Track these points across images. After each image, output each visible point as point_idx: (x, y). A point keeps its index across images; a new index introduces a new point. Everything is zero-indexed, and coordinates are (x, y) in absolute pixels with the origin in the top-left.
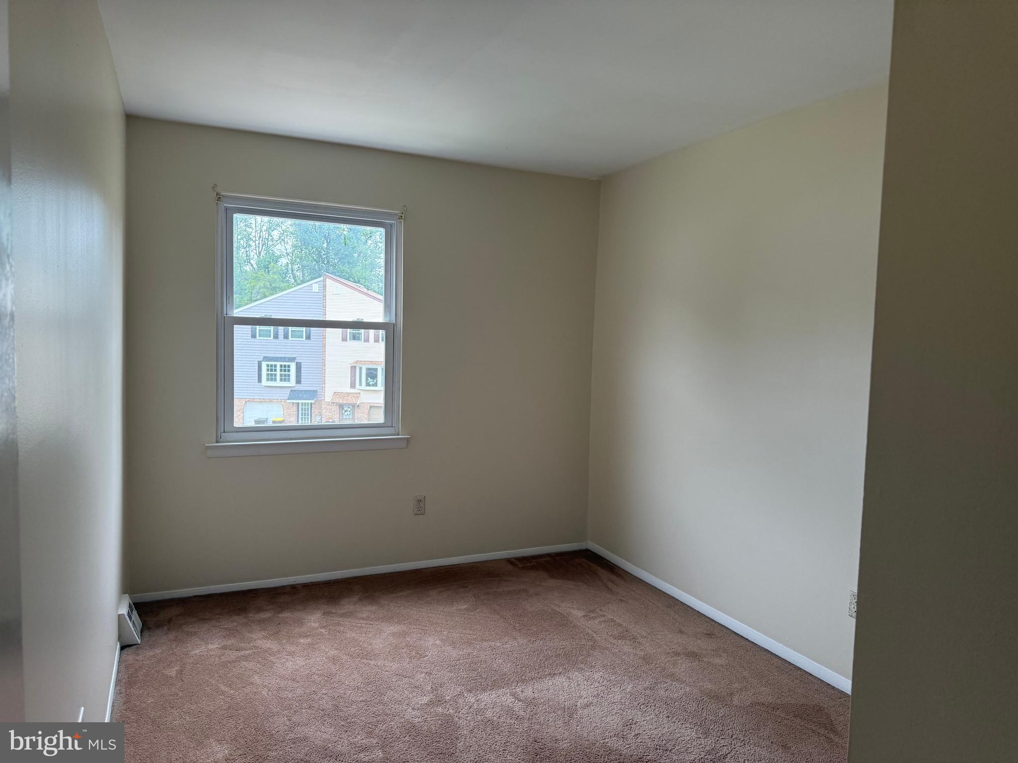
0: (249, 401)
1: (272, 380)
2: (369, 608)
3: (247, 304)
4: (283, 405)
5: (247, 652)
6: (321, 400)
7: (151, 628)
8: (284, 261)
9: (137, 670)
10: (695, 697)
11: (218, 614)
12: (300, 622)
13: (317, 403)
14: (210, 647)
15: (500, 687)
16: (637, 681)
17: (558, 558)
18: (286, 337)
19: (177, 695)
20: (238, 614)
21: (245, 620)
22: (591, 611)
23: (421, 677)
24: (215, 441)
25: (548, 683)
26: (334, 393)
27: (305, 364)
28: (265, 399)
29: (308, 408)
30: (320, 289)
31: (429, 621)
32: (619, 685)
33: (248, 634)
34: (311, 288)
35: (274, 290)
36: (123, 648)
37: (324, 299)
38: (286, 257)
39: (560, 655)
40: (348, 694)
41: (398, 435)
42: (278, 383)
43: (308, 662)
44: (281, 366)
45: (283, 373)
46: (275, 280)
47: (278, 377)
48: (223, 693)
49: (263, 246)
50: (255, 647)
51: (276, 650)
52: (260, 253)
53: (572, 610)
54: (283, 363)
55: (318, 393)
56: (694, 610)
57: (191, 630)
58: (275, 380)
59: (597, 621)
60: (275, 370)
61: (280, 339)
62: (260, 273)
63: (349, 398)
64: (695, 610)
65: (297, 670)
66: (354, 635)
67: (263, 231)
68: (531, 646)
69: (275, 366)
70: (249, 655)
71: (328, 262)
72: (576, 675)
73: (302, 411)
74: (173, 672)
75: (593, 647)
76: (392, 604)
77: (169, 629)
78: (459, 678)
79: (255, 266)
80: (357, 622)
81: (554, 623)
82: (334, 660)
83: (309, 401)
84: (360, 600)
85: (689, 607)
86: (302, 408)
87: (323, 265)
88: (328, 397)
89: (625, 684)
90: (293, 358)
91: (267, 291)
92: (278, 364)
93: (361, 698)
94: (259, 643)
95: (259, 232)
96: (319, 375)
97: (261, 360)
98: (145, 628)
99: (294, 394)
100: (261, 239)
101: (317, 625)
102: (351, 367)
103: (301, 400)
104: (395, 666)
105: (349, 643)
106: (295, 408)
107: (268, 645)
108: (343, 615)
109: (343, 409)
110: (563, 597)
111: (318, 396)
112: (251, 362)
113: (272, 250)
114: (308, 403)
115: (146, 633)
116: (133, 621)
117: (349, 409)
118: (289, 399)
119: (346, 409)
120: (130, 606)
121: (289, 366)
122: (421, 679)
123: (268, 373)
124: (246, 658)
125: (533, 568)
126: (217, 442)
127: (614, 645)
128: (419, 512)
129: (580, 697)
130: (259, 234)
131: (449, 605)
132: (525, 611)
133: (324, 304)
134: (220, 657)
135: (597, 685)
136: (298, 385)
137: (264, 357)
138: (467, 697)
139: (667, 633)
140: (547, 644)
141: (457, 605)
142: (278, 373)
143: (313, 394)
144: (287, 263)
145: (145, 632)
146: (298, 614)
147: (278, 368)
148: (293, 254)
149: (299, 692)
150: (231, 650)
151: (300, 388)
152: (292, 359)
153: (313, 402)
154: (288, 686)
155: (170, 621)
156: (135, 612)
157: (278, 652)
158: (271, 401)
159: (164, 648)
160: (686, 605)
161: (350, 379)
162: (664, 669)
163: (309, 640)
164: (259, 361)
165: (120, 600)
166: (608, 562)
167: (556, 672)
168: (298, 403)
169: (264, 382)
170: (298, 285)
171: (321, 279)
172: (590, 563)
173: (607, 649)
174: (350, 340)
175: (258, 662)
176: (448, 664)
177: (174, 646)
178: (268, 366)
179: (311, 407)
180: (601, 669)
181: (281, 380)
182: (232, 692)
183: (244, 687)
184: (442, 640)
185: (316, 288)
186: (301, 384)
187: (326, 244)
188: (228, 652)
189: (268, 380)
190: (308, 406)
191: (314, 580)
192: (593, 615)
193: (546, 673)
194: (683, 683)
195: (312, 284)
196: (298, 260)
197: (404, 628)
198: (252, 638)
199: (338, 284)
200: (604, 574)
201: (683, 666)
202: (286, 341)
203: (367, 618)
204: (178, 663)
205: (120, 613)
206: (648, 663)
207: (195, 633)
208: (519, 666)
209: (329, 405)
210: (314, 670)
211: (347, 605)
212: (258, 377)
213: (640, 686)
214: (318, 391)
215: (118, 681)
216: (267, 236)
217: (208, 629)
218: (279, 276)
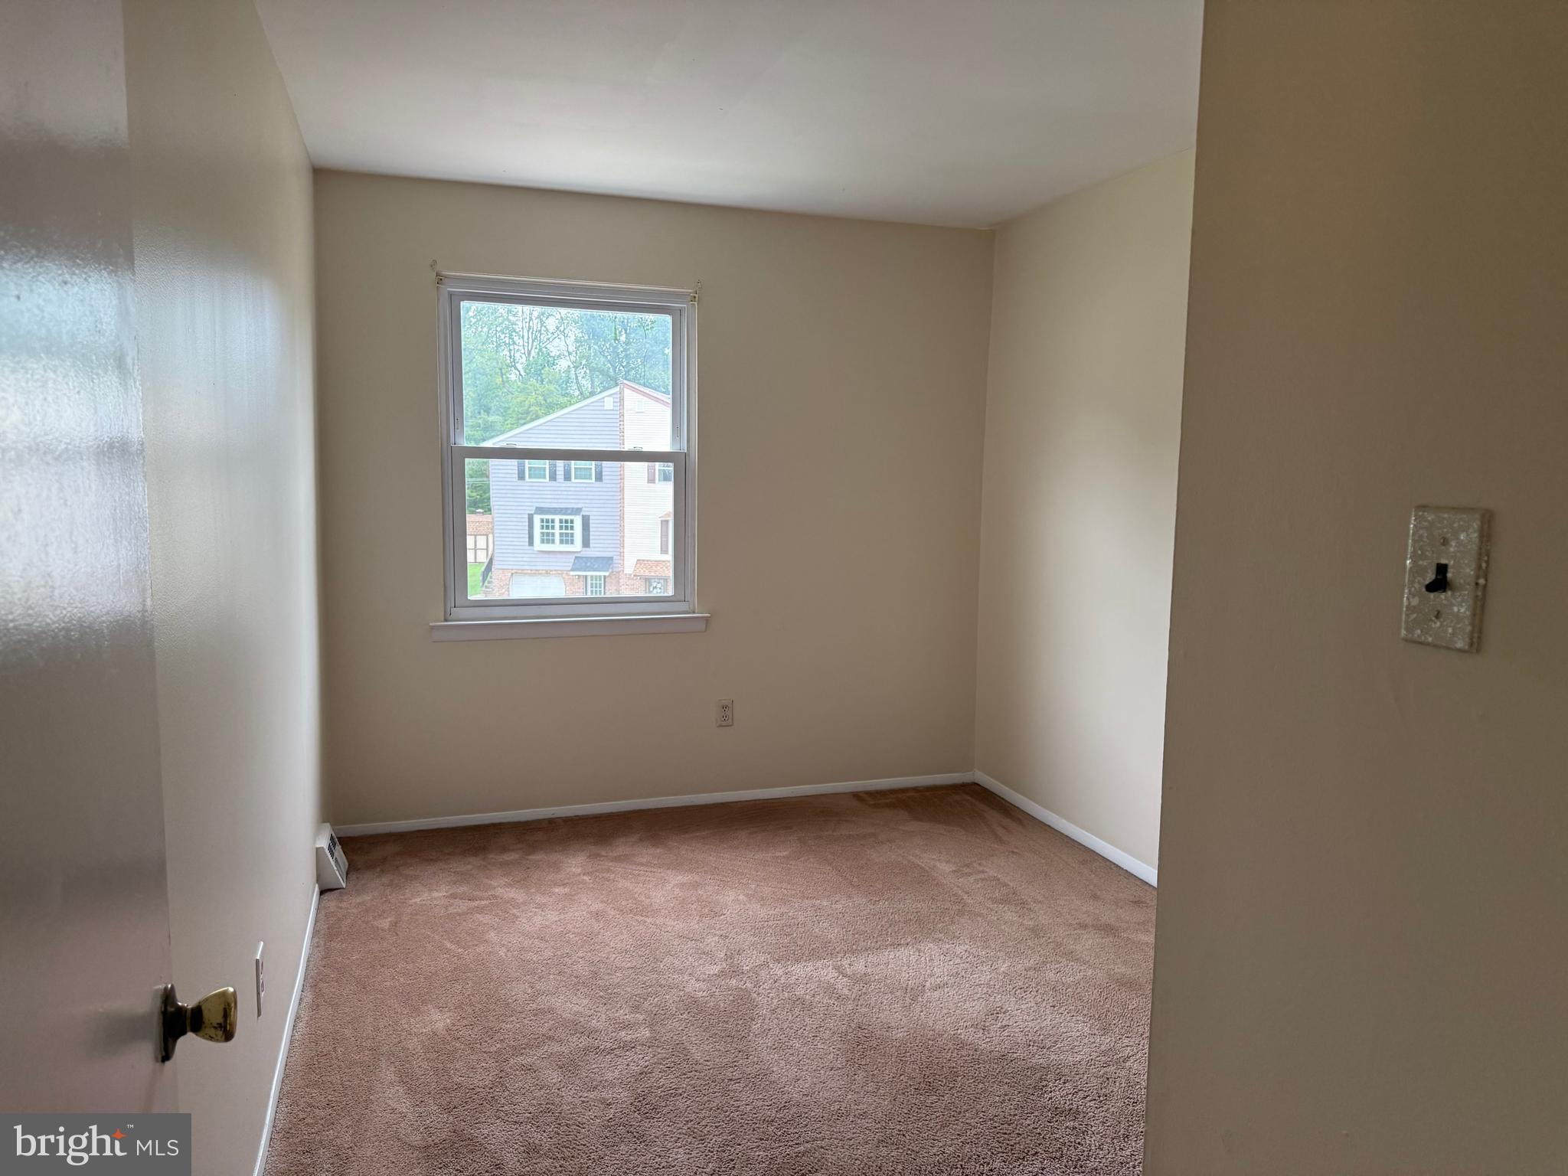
0: (516, 573)
1: (548, 542)
2: (651, 851)
3: (511, 429)
4: (564, 578)
5: (483, 902)
6: (619, 572)
7: (359, 869)
8: (564, 364)
9: (339, 920)
10: (1098, 983)
11: (448, 854)
12: (556, 867)
13: (613, 577)
14: (436, 894)
15: (819, 958)
16: (1017, 959)
17: (927, 794)
18: (567, 477)
19: (389, 951)
20: (475, 855)
21: (484, 863)
22: (965, 866)
23: (712, 940)
24: (443, 619)
25: (889, 955)
26: (638, 560)
27: (593, 517)
28: (538, 570)
29: (600, 584)
30: (615, 404)
31: (733, 871)
32: (990, 963)
33: (485, 881)
34: (601, 404)
35: (551, 408)
36: (322, 892)
37: (621, 419)
38: (568, 358)
39: (910, 920)
40: (612, 959)
41: (694, 613)
42: (557, 547)
43: (562, 916)
44: (561, 521)
45: (564, 531)
46: (551, 392)
47: (557, 538)
48: (448, 951)
49: (533, 341)
50: (495, 897)
51: (521, 900)
52: (529, 353)
53: (938, 864)
54: (564, 517)
55: (615, 561)
56: (1120, 867)
57: (411, 873)
58: (553, 542)
59: (972, 880)
60: (553, 527)
61: (558, 481)
62: (529, 383)
63: (659, 568)
64: (1123, 869)
65: (547, 927)
66: (627, 884)
67: (534, 318)
68: (872, 907)
69: (553, 521)
70: (486, 906)
71: (628, 363)
72: (929, 947)
73: (592, 587)
74: (385, 923)
75: (961, 913)
76: (683, 847)
77: (382, 871)
78: (765, 944)
79: (523, 373)
80: (634, 868)
81: (909, 878)
82: (597, 915)
83: (602, 574)
84: (641, 840)
85: (1115, 864)
86: (592, 584)
87: (621, 368)
88: (629, 567)
89: (999, 962)
90: (578, 509)
91: (540, 410)
92: (557, 518)
93: (629, 965)
94: (500, 891)
95: (528, 320)
96: (615, 534)
97: (533, 512)
98: (352, 869)
99: (581, 563)
100: (531, 331)
101: (579, 870)
102: (662, 521)
103: (589, 571)
104: (679, 926)
105: (620, 894)
106: (582, 584)
107: (511, 895)
108: (617, 859)
109: (650, 585)
110: (927, 845)
111: (615, 565)
112: (519, 516)
113: (546, 348)
114: (600, 576)
115: (353, 876)
116: (336, 859)
117: (659, 586)
118: (572, 570)
119: (654, 584)
120: (332, 838)
121: (572, 521)
122: (713, 944)
123: (543, 531)
124: (480, 910)
125: (892, 806)
126: (446, 620)
127: (992, 910)
128: (724, 723)
129: (931, 976)
130: (527, 324)
131: (762, 850)
132: (868, 862)
133: (622, 427)
134: (446, 908)
135: (958, 961)
136: (587, 549)
137: (537, 508)
138: (772, 969)
139: (1074, 897)
140: (895, 906)
141: (773, 851)
142: (557, 531)
143: (606, 562)
144: (569, 366)
145: (351, 873)
146: (554, 857)
147: (557, 524)
148: (576, 353)
149: (548, 953)
150: (461, 899)
151: (588, 553)
152: (576, 511)
153: (607, 574)
154: (533, 946)
155: (384, 860)
156: (338, 847)
157: (524, 903)
158: (547, 573)
159: (376, 894)
160: (1111, 862)
161: (660, 540)
162: (1059, 945)
163: (567, 890)
164: (529, 514)
165: (317, 832)
166: (1004, 802)
167: (902, 942)
168: (586, 576)
169: (538, 545)
170: (585, 399)
171: (617, 389)
172: (974, 801)
173: (981, 915)
174: (659, 480)
175: (497, 915)
176: (751, 926)
177: (388, 892)
178: (542, 521)
179: (605, 582)
180: (967, 941)
181: (561, 542)
182: (460, 950)
183: (476, 946)
184: (747, 895)
185: (609, 403)
186: (589, 547)
187: (624, 336)
188: (457, 902)
189: (543, 541)
190: (600, 580)
191: (580, 813)
192: (968, 871)
193: (887, 943)
194: (1085, 964)
195: (603, 398)
196: (584, 362)
197: (697, 878)
198: (491, 884)
199: (643, 397)
200: (992, 815)
201: (1088, 943)
202: (568, 483)
203: (648, 864)
204: (393, 913)
205: (318, 846)
206: (1038, 936)
207: (417, 877)
208: (851, 933)
209: (629, 579)
210: (570, 927)
211: (621, 847)
212: (529, 537)
213: (1020, 966)
214: (615, 557)
215: (316, 933)
216: (539, 326)
217: (434, 873)
218: (557, 387)
